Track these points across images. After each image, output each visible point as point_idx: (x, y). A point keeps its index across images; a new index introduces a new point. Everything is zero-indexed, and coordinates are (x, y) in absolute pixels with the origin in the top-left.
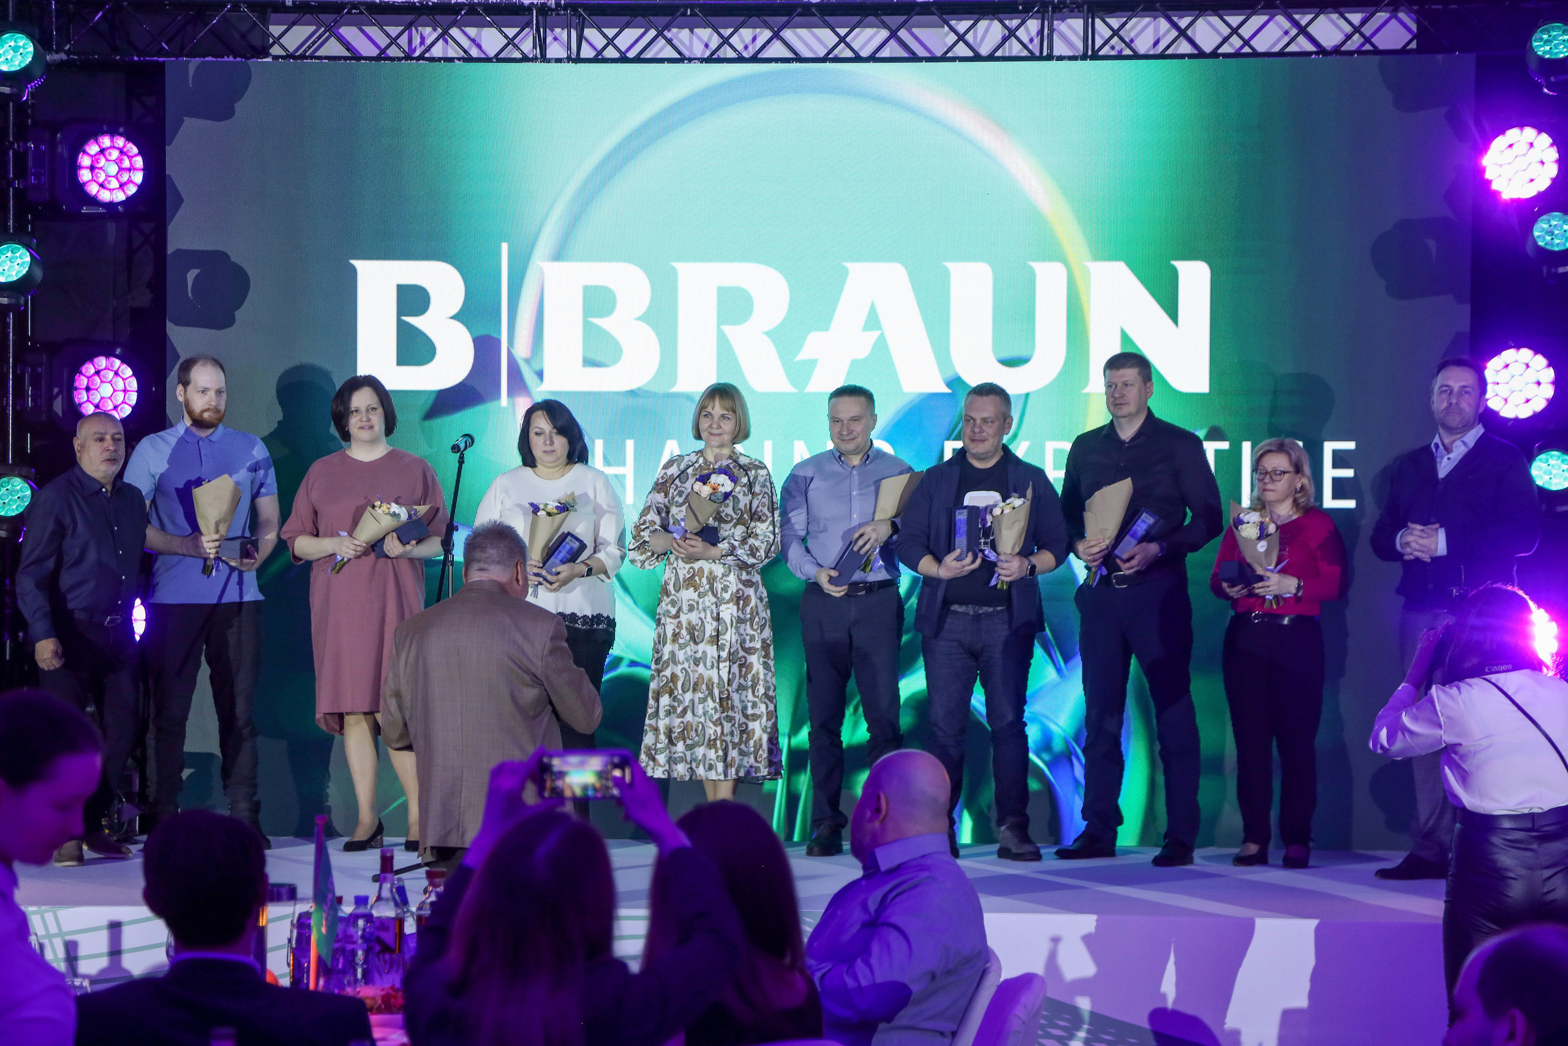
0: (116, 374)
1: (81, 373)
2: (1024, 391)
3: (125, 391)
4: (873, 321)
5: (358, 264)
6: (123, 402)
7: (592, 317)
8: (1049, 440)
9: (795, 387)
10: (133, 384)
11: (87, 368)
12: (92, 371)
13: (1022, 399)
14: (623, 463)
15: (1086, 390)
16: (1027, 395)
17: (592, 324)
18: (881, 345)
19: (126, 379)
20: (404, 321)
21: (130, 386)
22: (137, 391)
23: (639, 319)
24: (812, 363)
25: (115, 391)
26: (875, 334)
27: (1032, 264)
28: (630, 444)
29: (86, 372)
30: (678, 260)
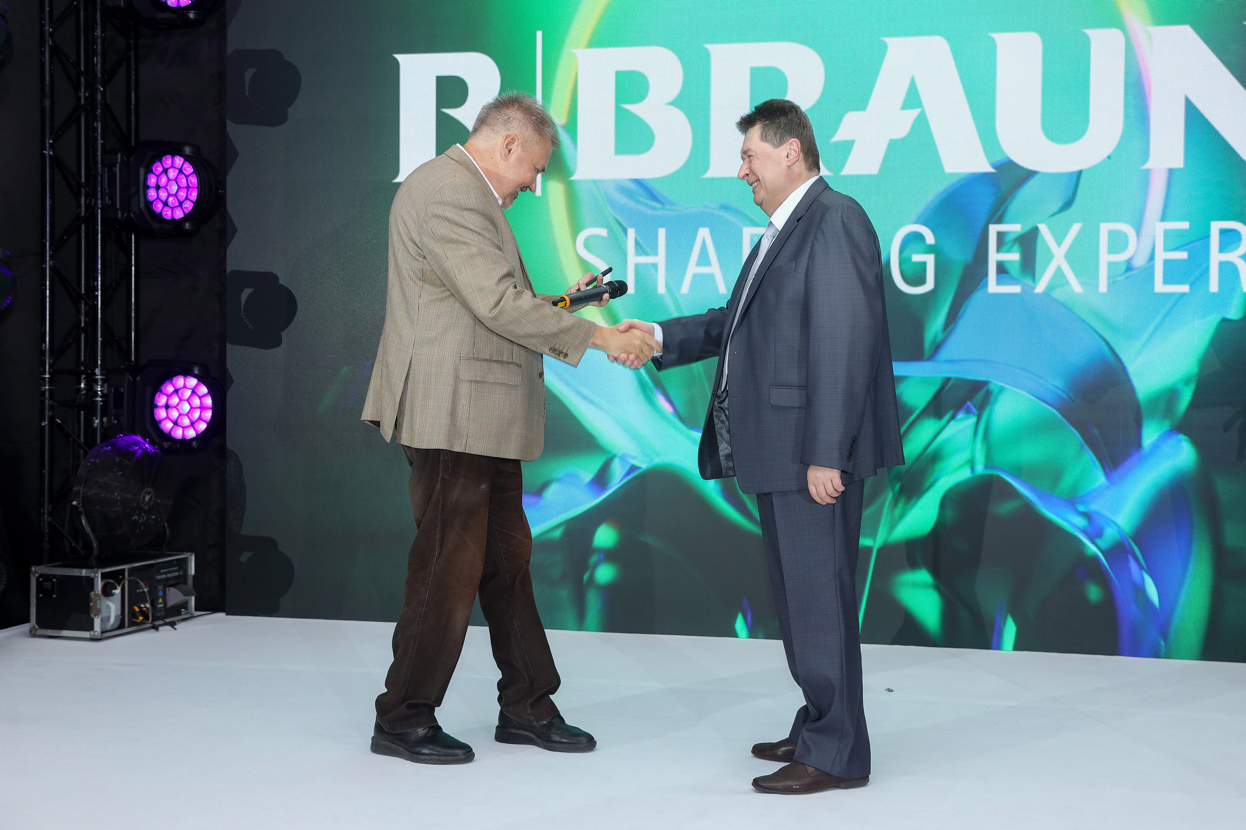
0: (181, 171)
1: (152, 172)
2: (1075, 168)
3: (188, 187)
4: (912, 99)
5: (400, 57)
6: (187, 198)
7: (624, 103)
8: (1103, 221)
9: (829, 171)
10: (194, 180)
11: (156, 167)
12: (160, 169)
13: (1075, 177)
14: (656, 253)
15: (1146, 166)
16: (1080, 173)
17: (626, 110)
18: (921, 125)
19: (188, 176)
20: (443, 113)
21: (191, 183)
22: (197, 188)
23: (673, 103)
24: (847, 146)
25: (179, 187)
26: (914, 113)
27: (1088, 31)
28: (662, 233)
29: (156, 170)
30: (712, 42)
